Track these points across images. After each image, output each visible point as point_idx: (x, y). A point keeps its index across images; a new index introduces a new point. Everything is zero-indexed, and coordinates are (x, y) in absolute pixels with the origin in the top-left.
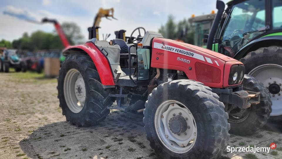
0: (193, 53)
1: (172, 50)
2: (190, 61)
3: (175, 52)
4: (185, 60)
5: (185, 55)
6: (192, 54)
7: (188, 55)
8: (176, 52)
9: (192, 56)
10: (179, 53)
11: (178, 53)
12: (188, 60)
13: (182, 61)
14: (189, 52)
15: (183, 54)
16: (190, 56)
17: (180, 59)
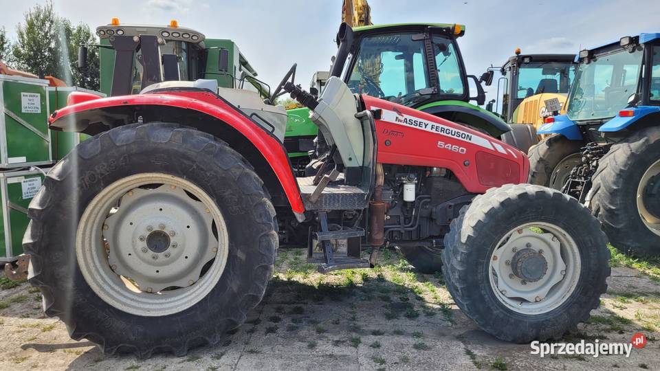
0: (470, 135)
1: (424, 126)
2: (465, 149)
3: (430, 131)
4: (455, 148)
5: (455, 137)
6: (468, 135)
7: (460, 138)
8: (434, 131)
9: (468, 141)
10: (442, 133)
11: (439, 132)
12: (461, 148)
13: (450, 148)
14: (462, 132)
15: (450, 135)
16: (465, 140)
17: (445, 144)
